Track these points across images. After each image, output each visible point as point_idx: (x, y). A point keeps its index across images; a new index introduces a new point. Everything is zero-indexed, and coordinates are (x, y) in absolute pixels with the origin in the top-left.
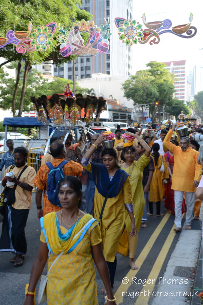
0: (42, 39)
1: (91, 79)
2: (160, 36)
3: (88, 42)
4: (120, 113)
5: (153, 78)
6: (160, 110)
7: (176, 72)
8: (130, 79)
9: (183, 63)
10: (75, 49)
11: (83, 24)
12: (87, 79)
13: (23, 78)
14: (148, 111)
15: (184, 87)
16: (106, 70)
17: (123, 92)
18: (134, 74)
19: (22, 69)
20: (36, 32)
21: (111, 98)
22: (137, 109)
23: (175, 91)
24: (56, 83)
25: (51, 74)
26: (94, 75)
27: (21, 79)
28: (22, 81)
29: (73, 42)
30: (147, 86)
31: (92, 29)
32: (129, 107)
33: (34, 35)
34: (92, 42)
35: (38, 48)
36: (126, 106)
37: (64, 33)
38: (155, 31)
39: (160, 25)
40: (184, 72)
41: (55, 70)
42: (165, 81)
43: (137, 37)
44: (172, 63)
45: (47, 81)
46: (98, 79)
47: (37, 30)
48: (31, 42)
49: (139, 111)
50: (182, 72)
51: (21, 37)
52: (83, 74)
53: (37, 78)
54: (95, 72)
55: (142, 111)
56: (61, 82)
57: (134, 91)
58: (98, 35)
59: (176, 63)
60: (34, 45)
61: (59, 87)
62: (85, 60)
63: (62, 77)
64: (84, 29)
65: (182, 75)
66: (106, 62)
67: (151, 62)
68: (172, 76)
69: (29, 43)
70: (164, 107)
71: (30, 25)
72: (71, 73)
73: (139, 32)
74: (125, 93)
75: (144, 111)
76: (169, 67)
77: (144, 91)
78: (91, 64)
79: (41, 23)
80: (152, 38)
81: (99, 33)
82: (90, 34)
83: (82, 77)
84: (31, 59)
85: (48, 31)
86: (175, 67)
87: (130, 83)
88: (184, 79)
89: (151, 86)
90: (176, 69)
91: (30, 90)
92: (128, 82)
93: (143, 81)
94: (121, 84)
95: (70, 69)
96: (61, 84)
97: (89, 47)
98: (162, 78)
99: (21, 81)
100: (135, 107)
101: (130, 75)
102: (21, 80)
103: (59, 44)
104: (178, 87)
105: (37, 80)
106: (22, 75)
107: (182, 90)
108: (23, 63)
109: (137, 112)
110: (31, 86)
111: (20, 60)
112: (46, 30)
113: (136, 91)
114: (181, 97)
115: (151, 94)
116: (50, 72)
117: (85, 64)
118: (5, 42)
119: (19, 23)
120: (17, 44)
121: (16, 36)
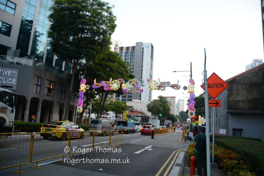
0: (115, 84)
1: (132, 102)
2: (166, 88)
3: (135, 88)
4: (145, 118)
5: (161, 103)
6: (163, 118)
7: (171, 101)
8: (150, 103)
9: (174, 97)
10: (129, 90)
11: (133, 80)
12: (131, 101)
14: (158, 118)
15: (174, 108)
16: (139, 98)
17: (147, 109)
18: (152, 101)
19: (104, 97)
20: (113, 82)
21: (141, 111)
22: (153, 117)
23: (170, 110)
24: (117, 103)
25: (114, 98)
26: (134, 100)
29: (129, 87)
30: (158, 106)
31: (137, 83)
32: (149, 116)
33: (112, 83)
34: (137, 88)
35: (113, 88)
36: (148, 115)
37: (125, 83)
38: (164, 85)
39: (166, 83)
40: (175, 101)
41: (116, 96)
42: (166, 105)
43: (156, 88)
44: (169, 97)
45: (113, 101)
46: (136, 102)
47: (113, 81)
49: (154, 118)
50: (174, 101)
52: (128, 99)
53: (108, 100)
54: (134, 99)
55: (155, 118)
56: (119, 102)
57: (152, 108)
58: (139, 85)
59: (171, 97)
60: (112, 87)
61: (118, 104)
62: (130, 93)
63: (119, 100)
64: (133, 82)
65: (174, 103)
66: (140, 95)
67: (160, 96)
68: (170, 103)
69: (110, 86)
70: (165, 117)
71: (111, 79)
72: (123, 98)
73: (157, 86)
74: (148, 109)
75: (156, 118)
76: (168, 99)
77: (157, 109)
78: (132, 95)
79: (115, 78)
80: (162, 88)
81: (140, 84)
82: (136, 84)
83: (128, 100)
84: (109, 93)
85: (118, 82)
86: (170, 99)
87: (150, 105)
88: (174, 105)
89: (159, 107)
90: (171, 100)
92: (149, 105)
93: (156, 104)
94: (146, 105)
95: (122, 97)
96: (119, 103)
97: (135, 90)
98: (164, 104)
100: (152, 116)
101: (150, 101)
103: (122, 88)
104: (172, 108)
105: (108, 101)
106: (103, 99)
107: (173, 110)
108: (105, 94)
109: (153, 118)
111: (104, 92)
112: (117, 81)
113: (153, 109)
114: (173, 113)
115: (160, 111)
116: (113, 97)
117: (130, 95)
118: (100, 85)
119: (106, 78)
120: (105, 87)
121: (105, 83)
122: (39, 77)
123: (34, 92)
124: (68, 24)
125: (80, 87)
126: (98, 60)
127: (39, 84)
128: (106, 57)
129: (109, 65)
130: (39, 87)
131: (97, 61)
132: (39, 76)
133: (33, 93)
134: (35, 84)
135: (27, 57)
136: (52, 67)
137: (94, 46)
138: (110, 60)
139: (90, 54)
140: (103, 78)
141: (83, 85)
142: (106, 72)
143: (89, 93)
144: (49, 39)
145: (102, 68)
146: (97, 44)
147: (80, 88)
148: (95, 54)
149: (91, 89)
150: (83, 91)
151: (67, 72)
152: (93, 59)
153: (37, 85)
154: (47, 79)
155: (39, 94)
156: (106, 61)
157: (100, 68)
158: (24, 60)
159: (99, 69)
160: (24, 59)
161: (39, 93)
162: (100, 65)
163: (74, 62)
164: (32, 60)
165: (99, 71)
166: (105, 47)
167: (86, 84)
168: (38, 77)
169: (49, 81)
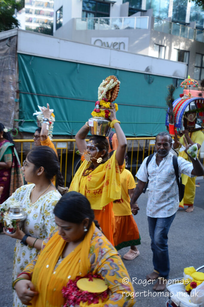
122: (160, 46)
132: (160, 44)
135: (139, 13)
136: (185, 24)
154: (175, 48)
160: (135, 17)
164: (148, 17)
168: (158, 47)
169: (178, 51)
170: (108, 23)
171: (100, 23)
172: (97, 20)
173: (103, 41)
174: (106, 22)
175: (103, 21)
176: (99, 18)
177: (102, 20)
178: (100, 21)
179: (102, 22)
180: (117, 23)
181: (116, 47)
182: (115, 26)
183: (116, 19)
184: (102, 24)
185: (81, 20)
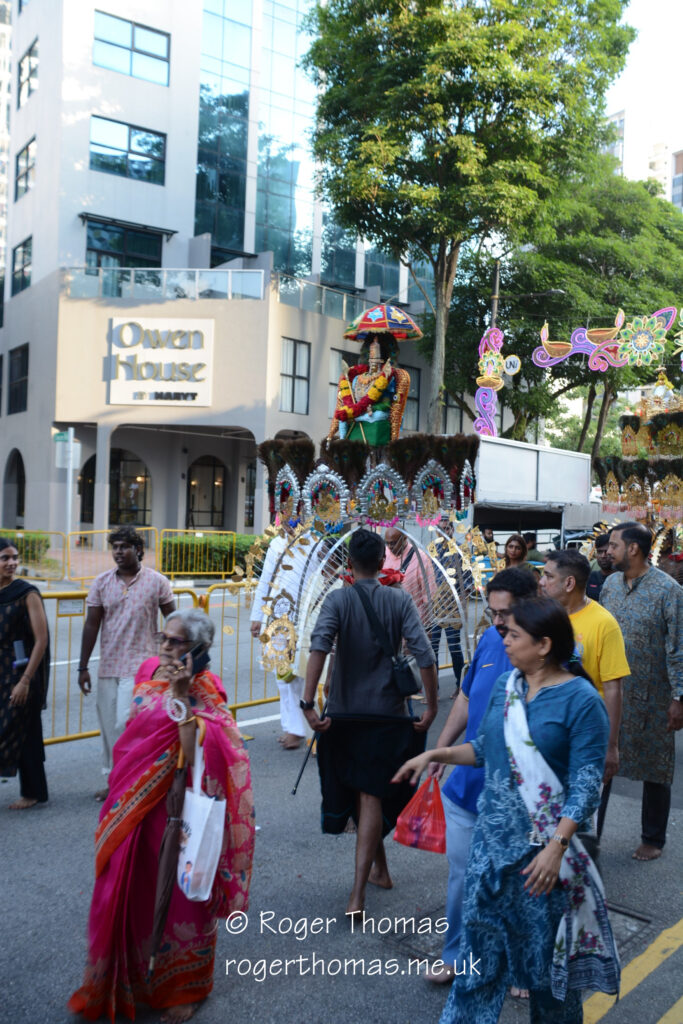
0: (642, 339)
13: (598, 417)
19: (599, 399)
20: (630, 327)
27: (595, 417)
28: (596, 424)
33: (626, 334)
35: (633, 359)
47: (632, 325)
48: (620, 347)
51: (599, 340)
60: (625, 353)
69: (615, 350)
71: (621, 316)
84: (618, 381)
85: (656, 325)
91: (611, 442)
99: (593, 425)
102: (594, 419)
103: (679, 350)
108: (600, 389)
110: (614, 434)
111: (594, 383)
112: (652, 323)
118: (568, 350)
119: (598, 312)
120: (592, 354)
121: (591, 338)
122: (296, 342)
123: (284, 409)
124: (390, 76)
125: (481, 369)
126: (554, 227)
127: (302, 371)
128: (593, 213)
129: (612, 248)
130: (301, 386)
131: (548, 234)
132: (297, 338)
133: (281, 411)
134: (282, 375)
135: (239, 261)
136: (353, 291)
137: (522, 163)
138: (612, 223)
139: (509, 206)
140: (585, 314)
141: (493, 358)
142: (595, 282)
143: (526, 390)
144: (320, 166)
145: (574, 269)
146: (538, 153)
147: (478, 374)
148: (532, 202)
149: (531, 371)
150: (494, 385)
151: (419, 306)
152: (524, 230)
153: (294, 377)
154: (333, 349)
155: (307, 413)
156: (595, 231)
157: (567, 267)
158: (230, 274)
159: (564, 276)
160: (230, 271)
161: (304, 411)
162: (568, 255)
163: (439, 255)
164: (263, 271)
165: (561, 285)
166: (580, 161)
167: (505, 352)
168: (292, 343)
169: (341, 355)
170: (157, 282)
171: (137, 282)
172: (128, 273)
173: (145, 327)
174: (150, 278)
175: (143, 276)
176: (133, 270)
177: (139, 273)
178: (137, 276)
179: (139, 279)
180: (182, 281)
181: (177, 342)
182: (177, 289)
183: (179, 272)
184: (140, 282)
185: (83, 271)
